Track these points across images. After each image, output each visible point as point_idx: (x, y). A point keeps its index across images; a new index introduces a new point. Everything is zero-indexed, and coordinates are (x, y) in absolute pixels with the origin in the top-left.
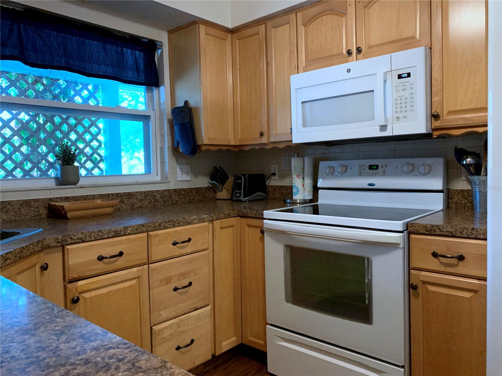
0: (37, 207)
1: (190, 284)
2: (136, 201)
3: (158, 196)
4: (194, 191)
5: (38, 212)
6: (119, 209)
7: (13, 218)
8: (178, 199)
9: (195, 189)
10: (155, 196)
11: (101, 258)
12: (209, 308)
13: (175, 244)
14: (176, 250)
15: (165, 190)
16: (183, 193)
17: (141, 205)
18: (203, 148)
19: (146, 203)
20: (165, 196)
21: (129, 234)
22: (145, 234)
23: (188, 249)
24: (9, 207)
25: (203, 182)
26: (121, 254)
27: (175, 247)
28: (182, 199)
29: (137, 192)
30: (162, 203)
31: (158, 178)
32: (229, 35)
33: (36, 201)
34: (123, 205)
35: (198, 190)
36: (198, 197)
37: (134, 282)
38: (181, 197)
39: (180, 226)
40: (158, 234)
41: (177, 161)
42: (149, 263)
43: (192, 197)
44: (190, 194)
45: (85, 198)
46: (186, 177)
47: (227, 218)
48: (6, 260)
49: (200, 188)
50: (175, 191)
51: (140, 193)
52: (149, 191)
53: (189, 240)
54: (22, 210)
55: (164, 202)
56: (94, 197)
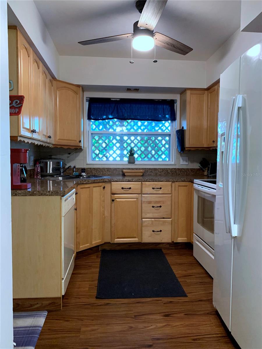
0: (119, 171)
1: (160, 207)
2: (158, 172)
3: (169, 171)
4: (190, 170)
5: (119, 172)
6: (150, 175)
7: (111, 174)
8: (180, 173)
9: (191, 169)
10: (167, 171)
11: (123, 188)
12: (171, 219)
13: (153, 188)
14: (154, 191)
15: (173, 169)
16: (183, 170)
17: (160, 174)
18: (186, 149)
19: (163, 173)
20: (173, 171)
21: (134, 182)
22: (141, 182)
23: (160, 192)
24: (110, 170)
25: (196, 166)
26: (130, 188)
27: (153, 190)
28: (182, 173)
29: (159, 168)
30: (171, 174)
31: (173, 163)
32: (206, 92)
33: (119, 168)
34: (152, 173)
35: (192, 170)
36: (192, 173)
37: (135, 199)
38: (182, 172)
39: (156, 182)
40: (146, 183)
41: (181, 155)
42: (142, 194)
43: (188, 173)
44: (187, 171)
45: (137, 169)
46: (185, 163)
47: (183, 182)
48: (89, 182)
49: (194, 169)
50: (179, 169)
51: (161, 169)
52: (164, 168)
53: (161, 188)
54: (114, 171)
55: (172, 174)
56: (140, 169)
